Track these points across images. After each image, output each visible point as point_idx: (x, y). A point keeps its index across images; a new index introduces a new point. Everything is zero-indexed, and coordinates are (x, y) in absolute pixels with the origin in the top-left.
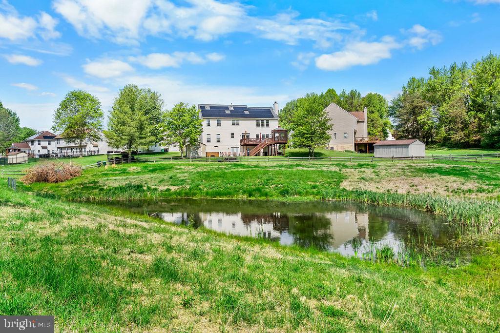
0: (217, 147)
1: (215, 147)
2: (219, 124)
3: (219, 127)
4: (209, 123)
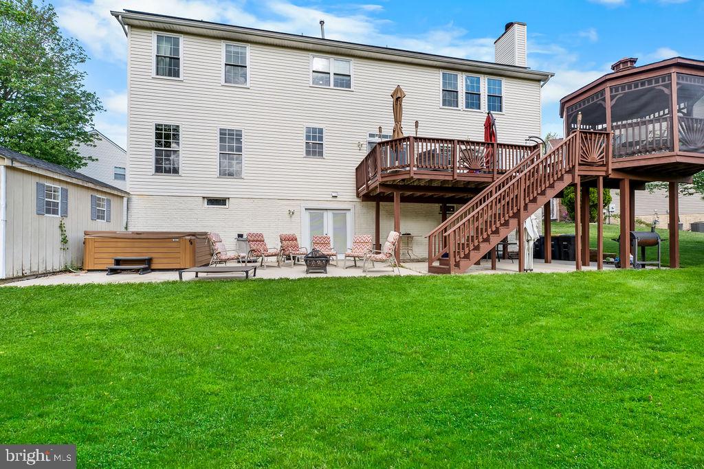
0: (222, 201)
1: (213, 201)
2: (235, 68)
3: (236, 90)
4: (175, 61)
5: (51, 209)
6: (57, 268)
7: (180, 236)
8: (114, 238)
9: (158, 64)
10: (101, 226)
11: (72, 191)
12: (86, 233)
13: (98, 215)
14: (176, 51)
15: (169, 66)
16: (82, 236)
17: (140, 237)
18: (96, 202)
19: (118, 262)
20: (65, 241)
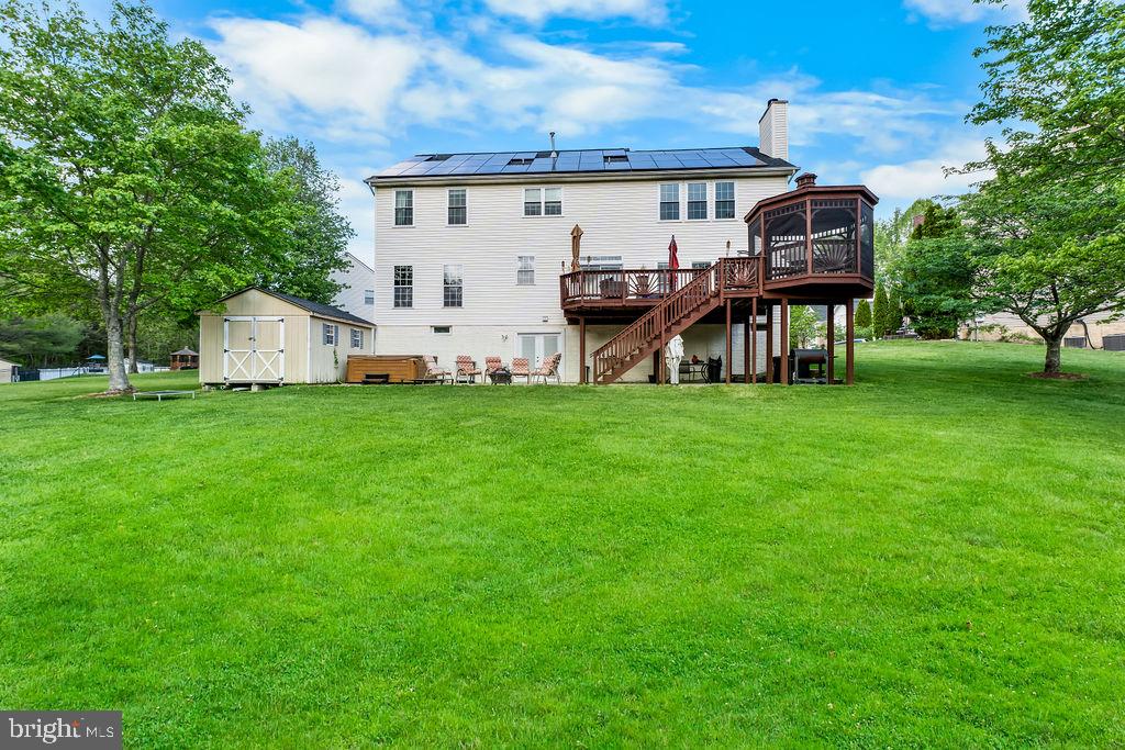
0: (446, 329)
1: (438, 329)
2: (457, 215)
3: (457, 229)
4: (409, 211)
5: (329, 340)
6: (333, 381)
7: (407, 358)
8: (366, 360)
9: (396, 215)
10: (357, 351)
11: (340, 326)
12: (349, 357)
13: (355, 344)
14: (410, 203)
15: (405, 217)
16: (346, 359)
17: (380, 359)
18: (354, 334)
19: (368, 376)
20: (336, 362)
